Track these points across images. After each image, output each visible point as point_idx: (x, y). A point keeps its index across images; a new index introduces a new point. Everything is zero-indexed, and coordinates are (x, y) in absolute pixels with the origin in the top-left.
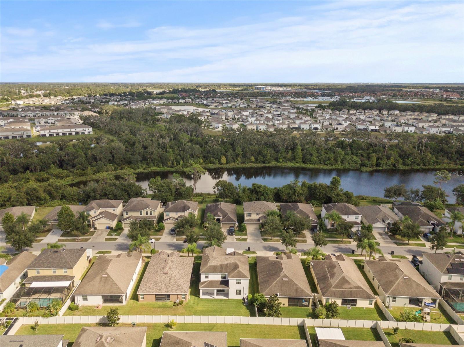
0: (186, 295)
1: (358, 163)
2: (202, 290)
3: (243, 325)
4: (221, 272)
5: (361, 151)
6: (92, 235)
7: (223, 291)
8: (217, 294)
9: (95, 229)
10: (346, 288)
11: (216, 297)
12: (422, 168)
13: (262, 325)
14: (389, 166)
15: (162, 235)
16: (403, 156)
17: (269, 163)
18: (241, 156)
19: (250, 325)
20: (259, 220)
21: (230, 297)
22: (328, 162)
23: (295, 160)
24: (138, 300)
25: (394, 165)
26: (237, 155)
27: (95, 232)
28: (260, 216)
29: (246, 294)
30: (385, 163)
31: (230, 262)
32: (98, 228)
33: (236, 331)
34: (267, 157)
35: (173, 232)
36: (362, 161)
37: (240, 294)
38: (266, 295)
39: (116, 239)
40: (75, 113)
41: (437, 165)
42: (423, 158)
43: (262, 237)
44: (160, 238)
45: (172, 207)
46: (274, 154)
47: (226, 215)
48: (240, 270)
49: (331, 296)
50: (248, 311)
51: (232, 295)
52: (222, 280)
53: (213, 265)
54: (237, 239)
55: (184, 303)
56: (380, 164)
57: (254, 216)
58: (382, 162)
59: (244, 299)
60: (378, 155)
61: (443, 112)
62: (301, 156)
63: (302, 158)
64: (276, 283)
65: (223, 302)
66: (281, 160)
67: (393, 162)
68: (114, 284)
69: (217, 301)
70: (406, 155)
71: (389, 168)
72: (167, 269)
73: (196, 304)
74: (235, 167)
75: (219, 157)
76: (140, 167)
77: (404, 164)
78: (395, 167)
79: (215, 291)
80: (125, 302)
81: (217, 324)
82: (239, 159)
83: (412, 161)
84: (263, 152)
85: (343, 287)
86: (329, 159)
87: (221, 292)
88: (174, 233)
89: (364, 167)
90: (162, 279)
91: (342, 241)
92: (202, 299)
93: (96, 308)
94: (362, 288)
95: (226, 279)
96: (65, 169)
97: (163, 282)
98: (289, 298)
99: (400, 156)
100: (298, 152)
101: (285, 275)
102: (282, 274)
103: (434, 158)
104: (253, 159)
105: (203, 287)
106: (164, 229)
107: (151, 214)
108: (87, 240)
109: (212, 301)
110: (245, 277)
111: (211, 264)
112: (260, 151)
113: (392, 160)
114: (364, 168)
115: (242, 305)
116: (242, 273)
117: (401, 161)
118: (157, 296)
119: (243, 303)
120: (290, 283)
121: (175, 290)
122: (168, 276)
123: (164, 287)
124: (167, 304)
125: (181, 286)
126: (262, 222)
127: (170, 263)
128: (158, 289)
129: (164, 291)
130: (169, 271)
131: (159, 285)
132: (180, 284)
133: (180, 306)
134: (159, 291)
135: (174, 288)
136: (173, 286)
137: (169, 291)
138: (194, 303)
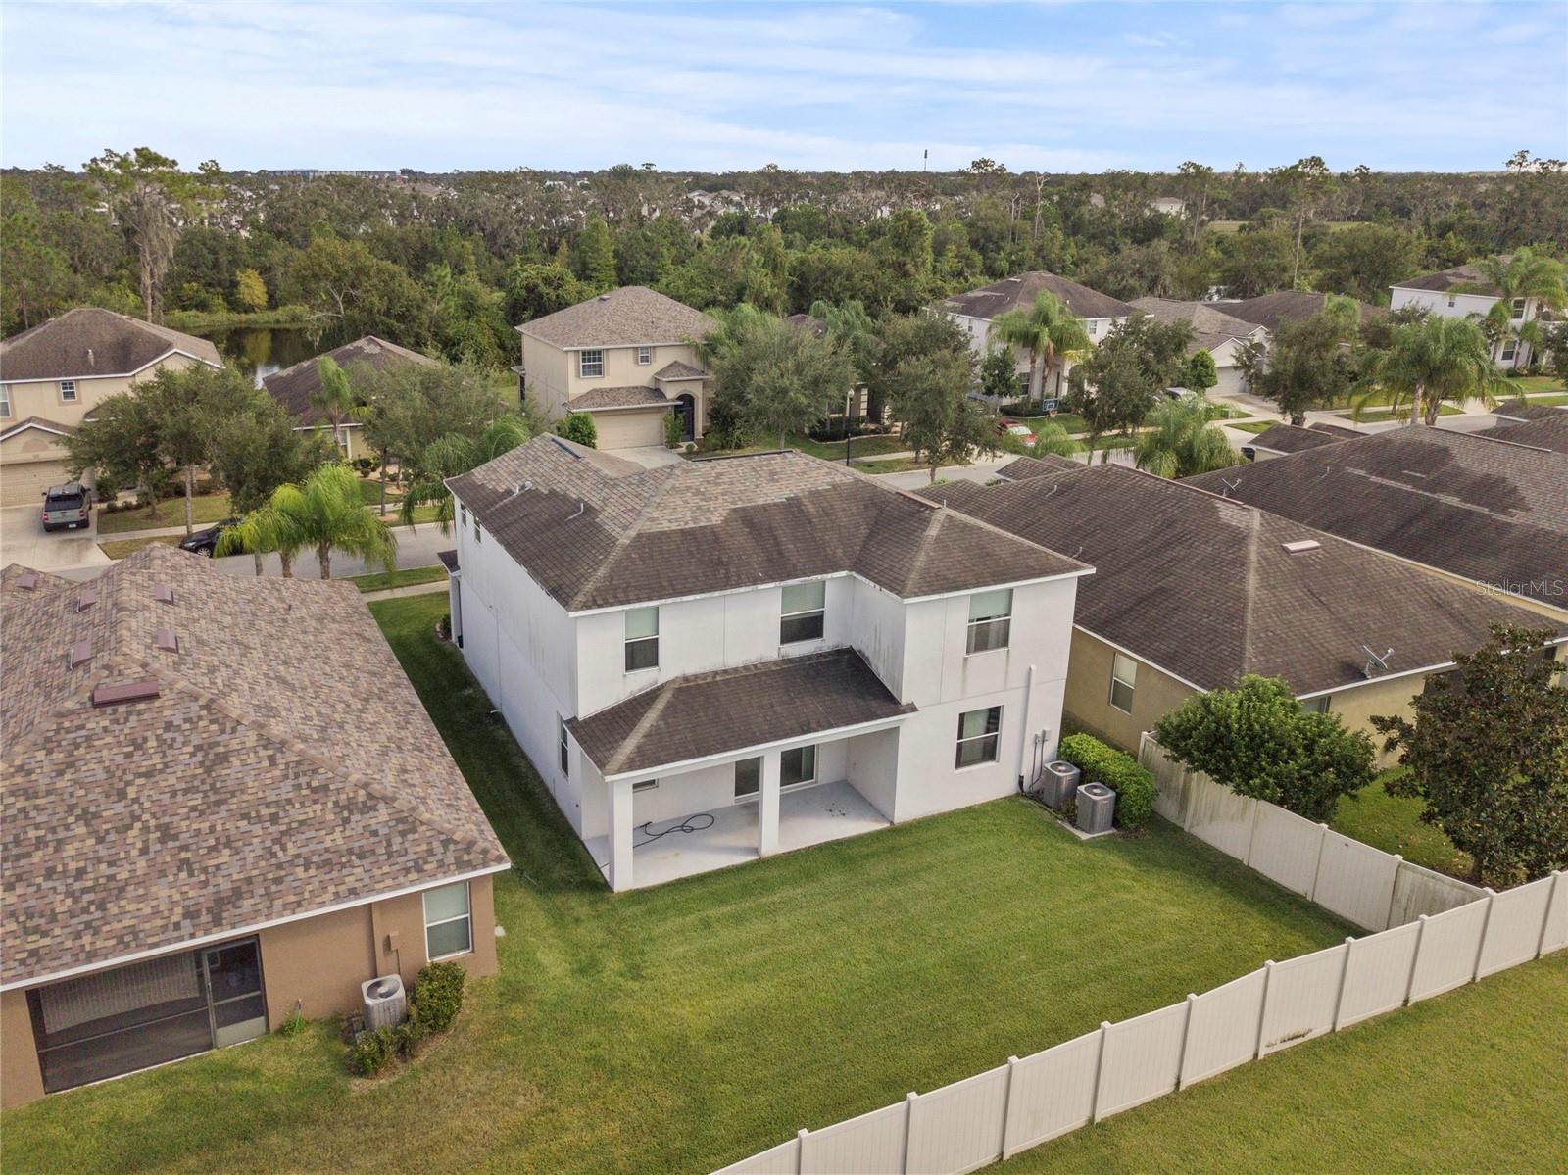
4: (777, 569)
11: (774, 836)
19: (1426, 1008)
29: (1041, 742)
37: (990, 751)
52: (784, 662)
53: (666, 526)
55: (466, 994)
57: (623, 372)
59: (1029, 796)
64: (1268, 587)
75: (225, 276)
79: (772, 777)
81: (1097, 1130)
92: (638, 896)
95: (828, 641)
97: (114, 811)
99: (973, 244)
100: (597, 241)
110: (1041, 564)
115: (1072, 849)
118: (63, 1017)
121: (328, 863)
122: (169, 726)
123: (141, 864)
124: (230, 1072)
125: (389, 800)
126: (680, 398)
127: (145, 607)
128: (62, 905)
129: (156, 912)
130: (171, 675)
131: (69, 850)
132: (365, 786)
133: (441, 1044)
134: (78, 935)
135: (292, 850)
136: (274, 819)
137: (237, 894)
138: (587, 968)
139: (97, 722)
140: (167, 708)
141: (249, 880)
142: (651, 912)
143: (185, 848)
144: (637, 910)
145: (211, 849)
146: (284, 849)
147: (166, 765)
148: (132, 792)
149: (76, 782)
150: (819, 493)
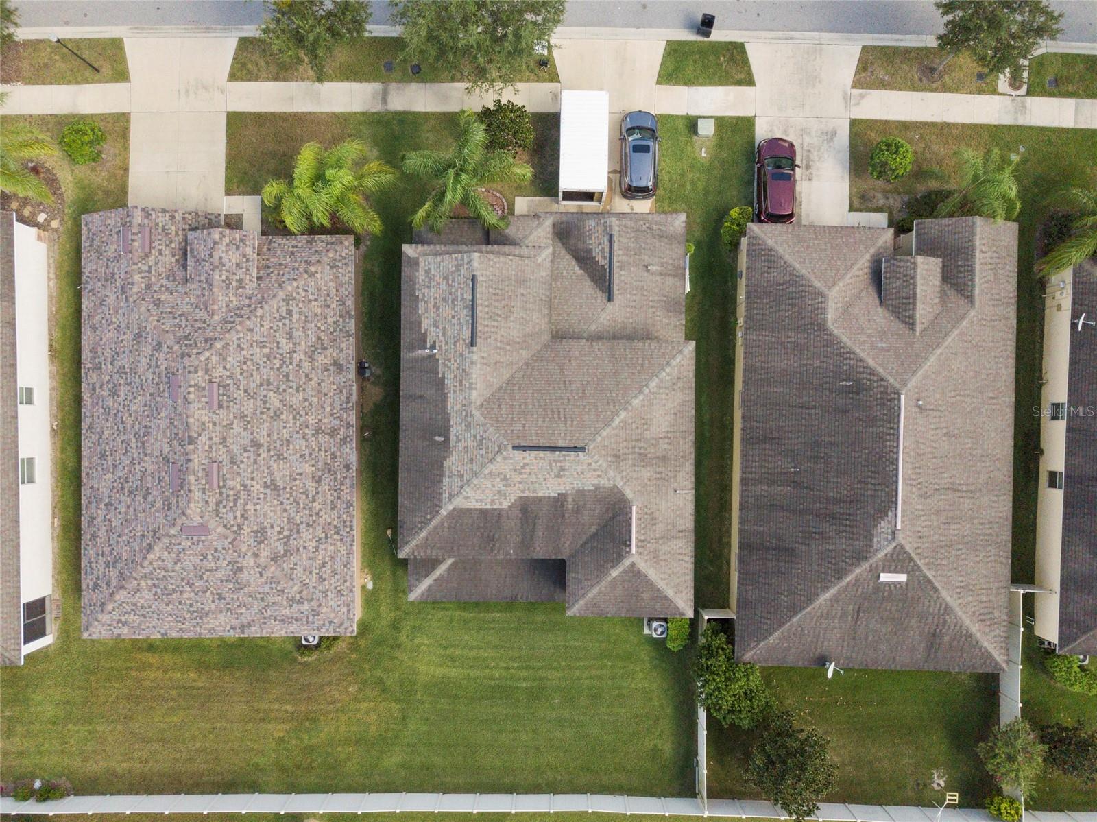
31: (578, 485)
102: (883, 551)
122: (216, 550)
125: (309, 600)
130: (214, 522)
132: (299, 593)
135: (269, 613)
136: (262, 599)
143: (229, 604)
145: (238, 606)
146: (266, 611)
147: (217, 568)
148: (205, 577)
150: (583, 491)
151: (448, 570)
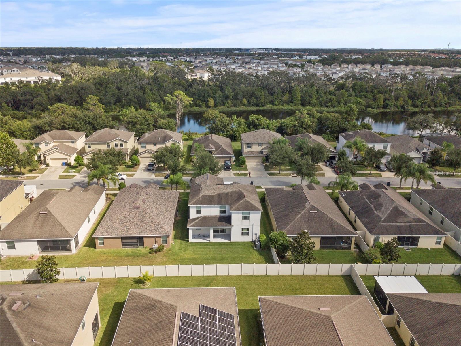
0: (168, 237)
1: (363, 104)
2: (193, 230)
3: (256, 276)
4: (219, 203)
5: (365, 93)
6: (42, 173)
7: (223, 231)
8: (214, 237)
9: (47, 165)
10: (401, 222)
11: (212, 240)
12: (433, 110)
13: (286, 276)
14: (397, 107)
15: (136, 171)
16: (413, 96)
17: (263, 106)
18: (231, 97)
19: (269, 276)
20: (262, 152)
21: (234, 239)
22: (330, 104)
23: (293, 102)
24: (95, 248)
25: (403, 107)
26: (227, 97)
27: (46, 169)
28: (263, 147)
29: (256, 234)
30: (393, 104)
31: (231, 190)
32: (50, 165)
33: (247, 286)
34: (261, 100)
35: (150, 168)
36: (367, 103)
37: (248, 234)
38: (288, 234)
39: (74, 176)
40: (45, 66)
41: (449, 106)
42: (434, 99)
43: (267, 172)
44: (134, 174)
45: (148, 137)
46: (268, 96)
47: (219, 148)
48: (248, 199)
49: (383, 234)
50: (261, 257)
51: (236, 236)
52: (220, 216)
53: (207, 194)
54: (234, 174)
55: (165, 249)
56: (388, 106)
57: (256, 148)
58: (389, 102)
59: (254, 242)
60: (385, 95)
61: (437, 66)
62: (300, 98)
63: (301, 100)
64: (301, 218)
65: (223, 247)
66: (277, 103)
67: (402, 103)
68: (57, 223)
69: (214, 245)
70: (415, 95)
71: (397, 109)
72: (139, 203)
73: (183, 250)
74: (224, 110)
75: (206, 99)
76: (114, 109)
77: (414, 106)
78: (404, 108)
79: (212, 231)
80: (74, 251)
81: (216, 276)
82: (229, 101)
83: (423, 101)
84: (256, 93)
85: (398, 221)
86: (331, 100)
87: (219, 234)
88: (152, 168)
89: (370, 108)
90: (131, 216)
91: (370, 174)
92: (191, 243)
93: (28, 260)
94: (425, 222)
95: (227, 214)
96: (22, 111)
97: (132, 220)
98: (322, 238)
99: (410, 97)
100: (296, 93)
101: (312, 206)
102: (308, 206)
103: (446, 99)
104: (245, 101)
105: (193, 226)
106: (139, 165)
107: (122, 146)
108: (34, 178)
109: (208, 245)
110: (255, 209)
111: (204, 194)
112: (253, 93)
113: (401, 102)
114: (370, 110)
115: (251, 250)
116: (251, 204)
117: (410, 102)
118: (124, 241)
119: (252, 246)
120: (321, 216)
121: (152, 231)
122: (140, 212)
123: (134, 227)
124: (139, 250)
125: (160, 225)
126: (266, 154)
127: (144, 195)
128: (125, 229)
129: (134, 232)
130: (142, 206)
131: (127, 224)
132: (159, 223)
133: (160, 253)
134: (126, 233)
135: (149, 228)
136: (148, 225)
137: (142, 232)
138: (180, 249)
139: (133, 210)
140: (140, 210)
141: (143, 231)
142: (192, 245)
143: (138, 226)
144: (190, 244)
145: (141, 226)
147: (139, 216)
148: (135, 219)
149: (130, 217)
150: (233, 192)
151: (199, 221)
